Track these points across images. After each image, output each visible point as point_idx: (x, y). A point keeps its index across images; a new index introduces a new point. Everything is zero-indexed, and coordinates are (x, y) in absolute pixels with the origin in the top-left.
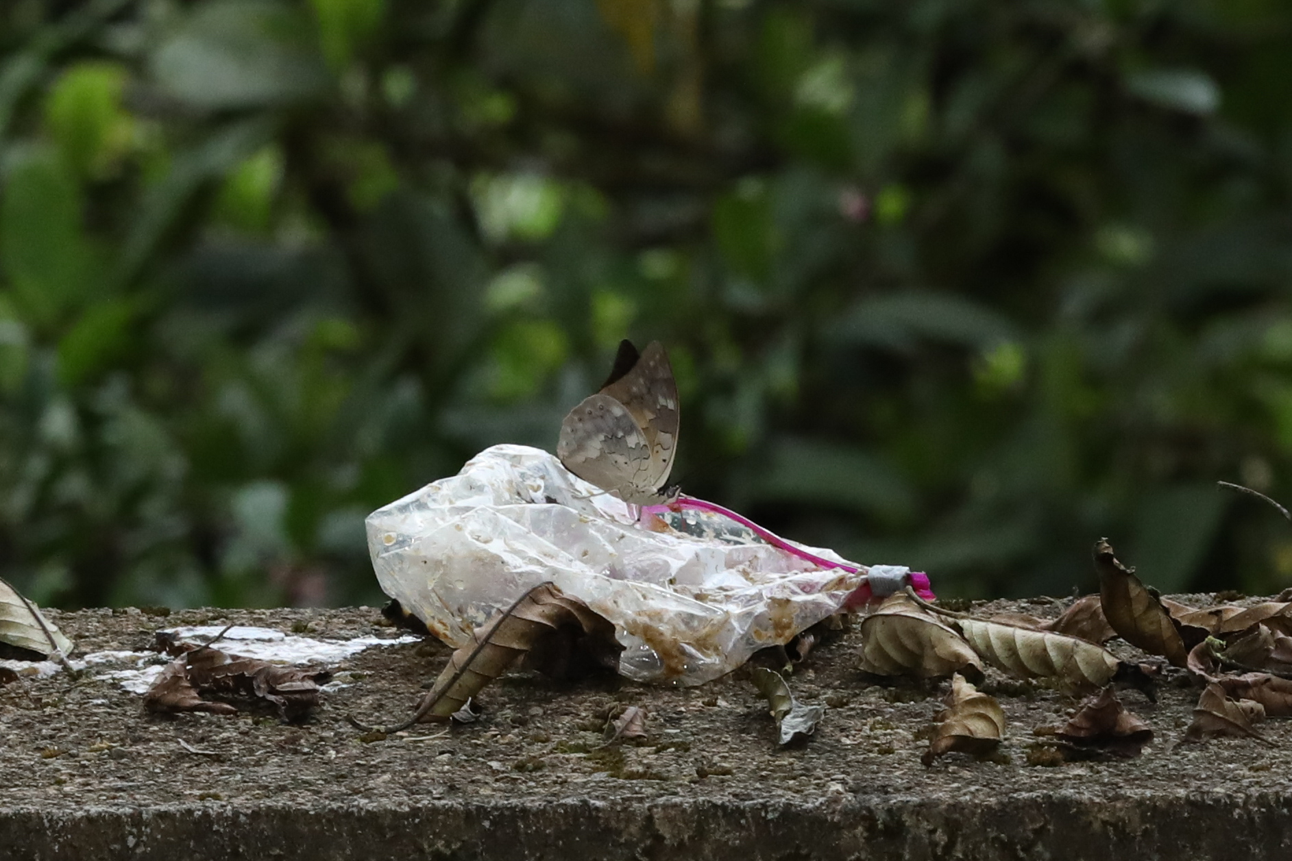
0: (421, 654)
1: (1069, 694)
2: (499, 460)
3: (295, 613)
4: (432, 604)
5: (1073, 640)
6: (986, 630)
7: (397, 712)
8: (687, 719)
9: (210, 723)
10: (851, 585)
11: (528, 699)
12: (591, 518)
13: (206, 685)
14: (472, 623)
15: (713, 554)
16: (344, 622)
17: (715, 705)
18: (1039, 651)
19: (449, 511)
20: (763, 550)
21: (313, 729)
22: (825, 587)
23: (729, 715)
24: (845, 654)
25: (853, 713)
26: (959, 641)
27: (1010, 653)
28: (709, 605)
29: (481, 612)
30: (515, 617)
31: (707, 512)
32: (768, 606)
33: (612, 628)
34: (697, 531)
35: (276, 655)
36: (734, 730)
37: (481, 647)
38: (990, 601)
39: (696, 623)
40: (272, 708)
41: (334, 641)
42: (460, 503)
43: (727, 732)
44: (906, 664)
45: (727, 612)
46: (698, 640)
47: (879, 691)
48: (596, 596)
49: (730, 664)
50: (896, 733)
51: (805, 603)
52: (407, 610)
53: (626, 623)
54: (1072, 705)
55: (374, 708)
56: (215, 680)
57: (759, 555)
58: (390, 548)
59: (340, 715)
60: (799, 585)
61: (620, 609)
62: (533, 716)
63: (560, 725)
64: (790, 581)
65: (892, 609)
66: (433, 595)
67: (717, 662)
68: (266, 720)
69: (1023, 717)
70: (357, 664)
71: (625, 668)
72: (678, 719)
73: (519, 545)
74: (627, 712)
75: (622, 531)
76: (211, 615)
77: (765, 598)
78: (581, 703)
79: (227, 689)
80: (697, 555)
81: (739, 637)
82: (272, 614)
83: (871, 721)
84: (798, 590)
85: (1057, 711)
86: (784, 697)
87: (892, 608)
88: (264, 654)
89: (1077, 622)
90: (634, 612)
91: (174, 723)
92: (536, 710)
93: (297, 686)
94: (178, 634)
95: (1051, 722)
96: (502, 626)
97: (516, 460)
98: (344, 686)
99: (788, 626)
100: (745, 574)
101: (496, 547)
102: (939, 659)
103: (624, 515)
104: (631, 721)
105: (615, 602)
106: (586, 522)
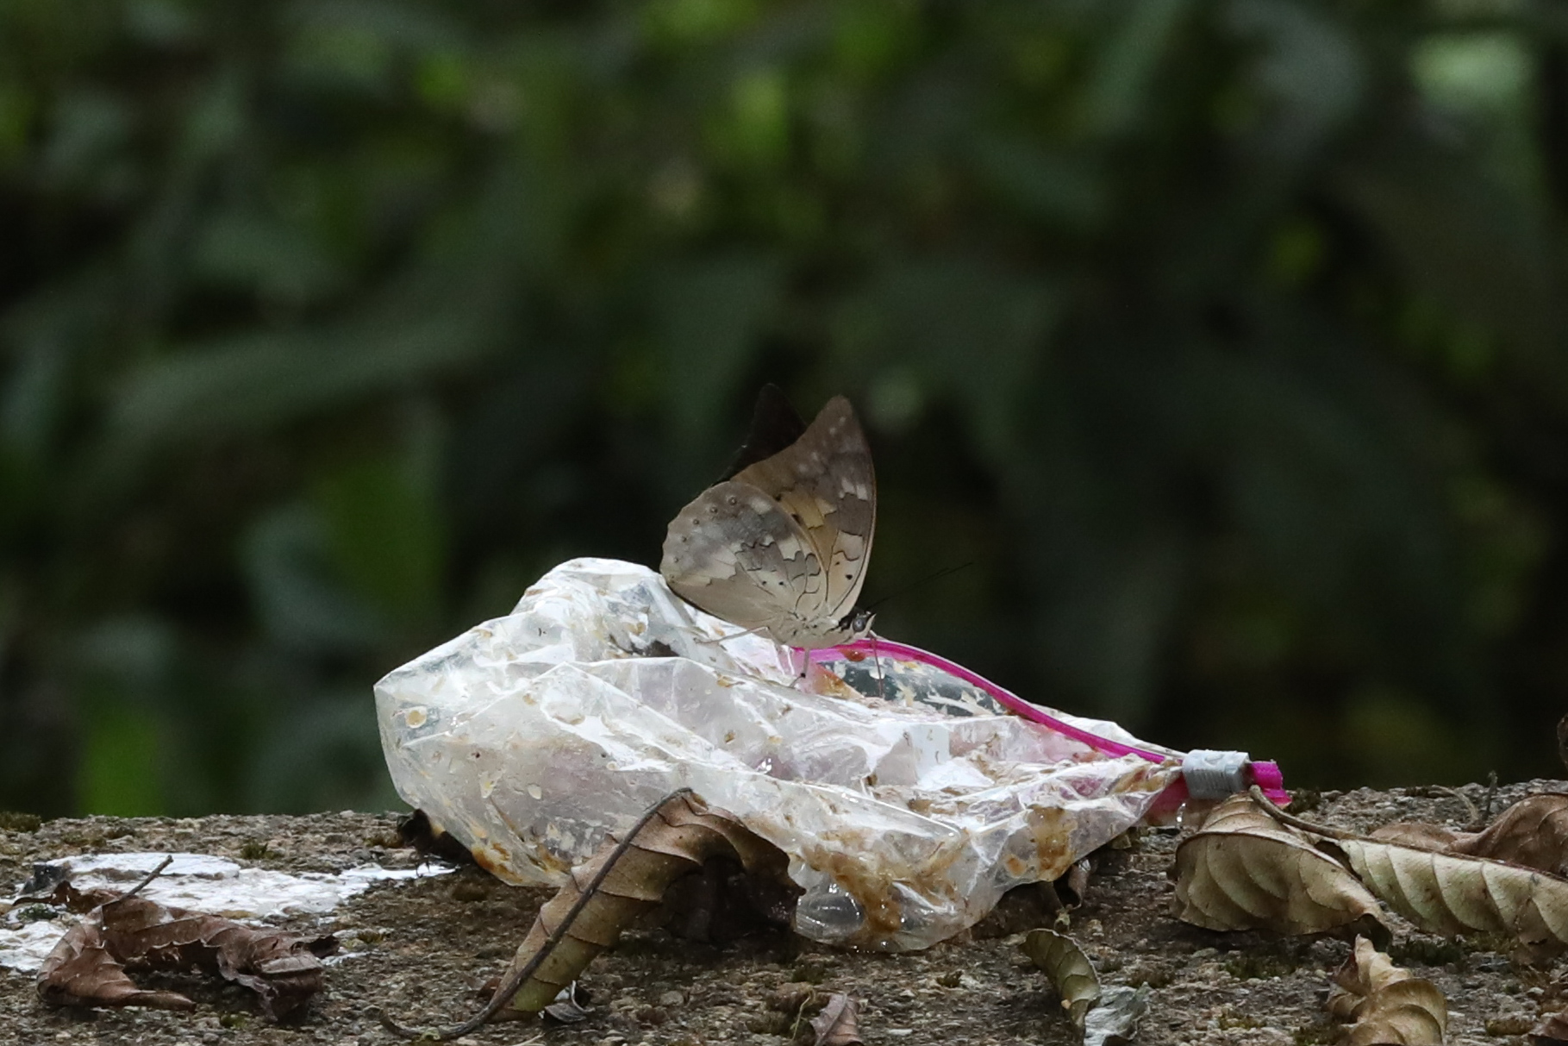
0: (460, 896)
1: (1525, 960)
2: (579, 584)
3: (241, 824)
4: (486, 822)
5: (1528, 874)
6: (1388, 857)
7: (448, 1002)
8: (919, 1010)
9: (153, 1026)
10: (1157, 783)
11: (654, 977)
12: (736, 679)
13: (137, 959)
14: (553, 851)
15: (930, 734)
16: (324, 839)
17: (956, 983)
18: (1475, 893)
19: (507, 670)
20: (1004, 725)
21: (319, 1033)
22: (1113, 787)
23: (984, 1001)
24: (1141, 890)
25: (1185, 997)
26: (1345, 876)
27: (1429, 895)
28: (934, 818)
29: (568, 833)
30: (638, 847)
31: (906, 661)
32: (1030, 820)
33: (783, 859)
34: (885, 690)
35: (231, 901)
36: (999, 1030)
37: (586, 898)
38: (1346, 792)
39: (916, 850)
40: (249, 999)
41: (317, 875)
42: (524, 658)
43: (991, 1033)
44: (1257, 914)
45: (964, 831)
46: (918, 877)
47: (1215, 956)
48: (757, 808)
49: (971, 915)
50: (1265, 1033)
51: (1085, 813)
52: (439, 827)
53: (805, 850)
54: (1532, 980)
55: (410, 994)
56: (152, 952)
57: (1000, 733)
58: (419, 732)
59: (359, 1009)
60: (1074, 782)
61: (796, 829)
62: (669, 1007)
63: (717, 1023)
64: (1058, 778)
65: (1230, 823)
66: (490, 807)
67: (953, 912)
68: (240, 1019)
69: (1459, 1002)
70: (363, 916)
71: (805, 922)
72: (904, 1010)
73: (626, 726)
74: (832, 1003)
75: (786, 701)
76: (107, 829)
77: (1023, 807)
78: (741, 982)
79: (169, 964)
80: (906, 736)
81: (985, 870)
82: (203, 826)
83: (1217, 1010)
84: (1073, 792)
85: (1512, 991)
86: (1085, 977)
87: (1232, 821)
88: (210, 900)
89: (1517, 837)
90: (817, 834)
91: (94, 1025)
92: (673, 997)
93: (292, 965)
94: (70, 868)
95: (1507, 1010)
96: (617, 864)
97: (602, 583)
98: (353, 955)
99: (1061, 851)
100: (981, 764)
101: (591, 731)
102: (1315, 906)
103: (774, 668)
104: (840, 1020)
105: (788, 818)
106: (729, 686)
